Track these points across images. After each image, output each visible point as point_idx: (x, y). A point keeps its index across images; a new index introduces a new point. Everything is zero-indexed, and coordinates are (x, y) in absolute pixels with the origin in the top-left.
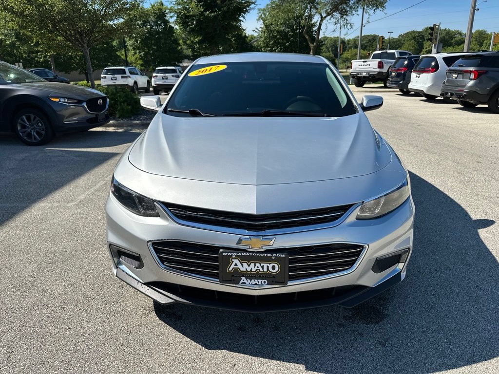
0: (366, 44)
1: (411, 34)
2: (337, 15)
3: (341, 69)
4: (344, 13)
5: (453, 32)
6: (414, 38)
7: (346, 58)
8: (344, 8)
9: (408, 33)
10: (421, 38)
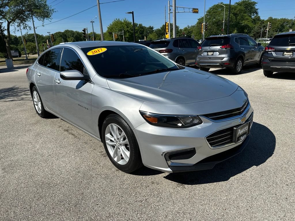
0: (32, 39)
1: (58, 34)
2: (18, 21)
3: (23, 55)
4: (23, 20)
5: (80, 33)
6: (61, 36)
7: (23, 48)
8: (22, 17)
9: (56, 33)
10: (64, 36)
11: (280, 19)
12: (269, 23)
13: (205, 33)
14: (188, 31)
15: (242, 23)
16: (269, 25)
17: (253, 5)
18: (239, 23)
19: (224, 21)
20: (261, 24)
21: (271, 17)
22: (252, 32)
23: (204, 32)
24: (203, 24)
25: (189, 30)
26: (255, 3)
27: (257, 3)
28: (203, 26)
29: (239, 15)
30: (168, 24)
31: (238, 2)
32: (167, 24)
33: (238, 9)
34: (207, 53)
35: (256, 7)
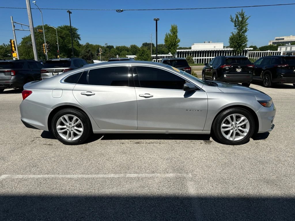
11: (95, 45)
12: (100, 48)
13: (47, 54)
14: (4, 50)
15: (69, 46)
16: (101, 50)
17: (75, 31)
18: (66, 46)
19: (58, 43)
20: (86, 48)
21: (88, 43)
22: (80, 55)
23: (46, 52)
24: (45, 45)
25: (6, 48)
26: (76, 29)
27: (78, 30)
28: (45, 47)
29: (66, 38)
30: (14, 41)
31: (60, 26)
32: (12, 42)
33: (64, 33)
34: (52, 73)
35: (78, 33)
